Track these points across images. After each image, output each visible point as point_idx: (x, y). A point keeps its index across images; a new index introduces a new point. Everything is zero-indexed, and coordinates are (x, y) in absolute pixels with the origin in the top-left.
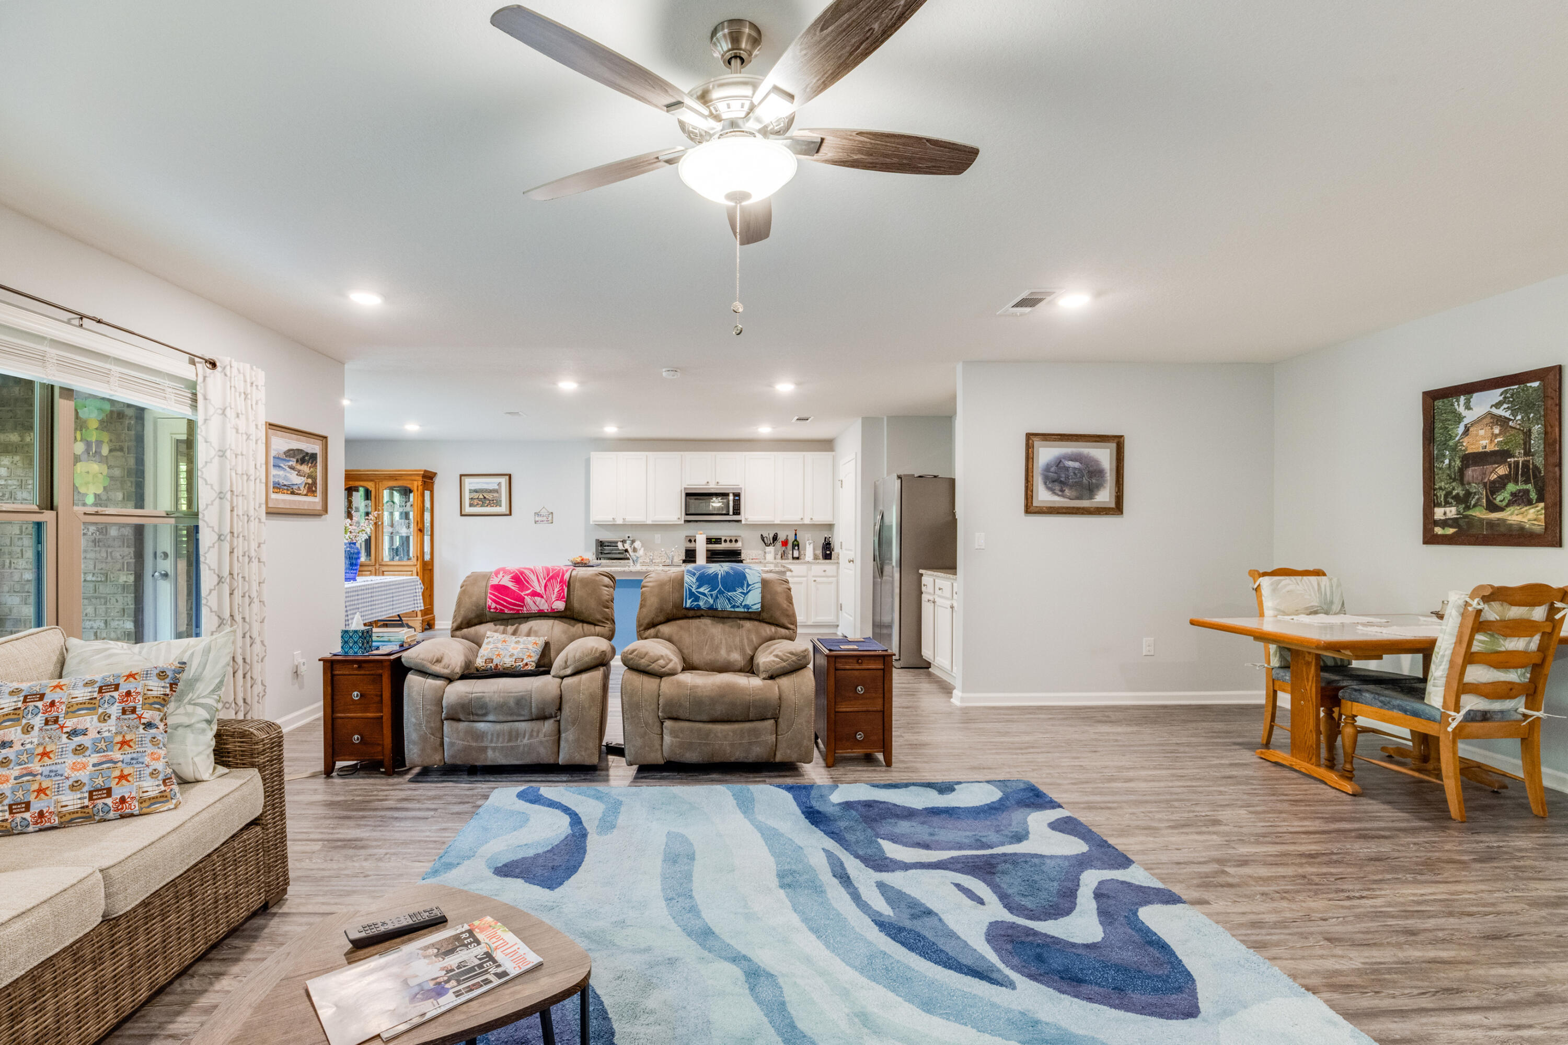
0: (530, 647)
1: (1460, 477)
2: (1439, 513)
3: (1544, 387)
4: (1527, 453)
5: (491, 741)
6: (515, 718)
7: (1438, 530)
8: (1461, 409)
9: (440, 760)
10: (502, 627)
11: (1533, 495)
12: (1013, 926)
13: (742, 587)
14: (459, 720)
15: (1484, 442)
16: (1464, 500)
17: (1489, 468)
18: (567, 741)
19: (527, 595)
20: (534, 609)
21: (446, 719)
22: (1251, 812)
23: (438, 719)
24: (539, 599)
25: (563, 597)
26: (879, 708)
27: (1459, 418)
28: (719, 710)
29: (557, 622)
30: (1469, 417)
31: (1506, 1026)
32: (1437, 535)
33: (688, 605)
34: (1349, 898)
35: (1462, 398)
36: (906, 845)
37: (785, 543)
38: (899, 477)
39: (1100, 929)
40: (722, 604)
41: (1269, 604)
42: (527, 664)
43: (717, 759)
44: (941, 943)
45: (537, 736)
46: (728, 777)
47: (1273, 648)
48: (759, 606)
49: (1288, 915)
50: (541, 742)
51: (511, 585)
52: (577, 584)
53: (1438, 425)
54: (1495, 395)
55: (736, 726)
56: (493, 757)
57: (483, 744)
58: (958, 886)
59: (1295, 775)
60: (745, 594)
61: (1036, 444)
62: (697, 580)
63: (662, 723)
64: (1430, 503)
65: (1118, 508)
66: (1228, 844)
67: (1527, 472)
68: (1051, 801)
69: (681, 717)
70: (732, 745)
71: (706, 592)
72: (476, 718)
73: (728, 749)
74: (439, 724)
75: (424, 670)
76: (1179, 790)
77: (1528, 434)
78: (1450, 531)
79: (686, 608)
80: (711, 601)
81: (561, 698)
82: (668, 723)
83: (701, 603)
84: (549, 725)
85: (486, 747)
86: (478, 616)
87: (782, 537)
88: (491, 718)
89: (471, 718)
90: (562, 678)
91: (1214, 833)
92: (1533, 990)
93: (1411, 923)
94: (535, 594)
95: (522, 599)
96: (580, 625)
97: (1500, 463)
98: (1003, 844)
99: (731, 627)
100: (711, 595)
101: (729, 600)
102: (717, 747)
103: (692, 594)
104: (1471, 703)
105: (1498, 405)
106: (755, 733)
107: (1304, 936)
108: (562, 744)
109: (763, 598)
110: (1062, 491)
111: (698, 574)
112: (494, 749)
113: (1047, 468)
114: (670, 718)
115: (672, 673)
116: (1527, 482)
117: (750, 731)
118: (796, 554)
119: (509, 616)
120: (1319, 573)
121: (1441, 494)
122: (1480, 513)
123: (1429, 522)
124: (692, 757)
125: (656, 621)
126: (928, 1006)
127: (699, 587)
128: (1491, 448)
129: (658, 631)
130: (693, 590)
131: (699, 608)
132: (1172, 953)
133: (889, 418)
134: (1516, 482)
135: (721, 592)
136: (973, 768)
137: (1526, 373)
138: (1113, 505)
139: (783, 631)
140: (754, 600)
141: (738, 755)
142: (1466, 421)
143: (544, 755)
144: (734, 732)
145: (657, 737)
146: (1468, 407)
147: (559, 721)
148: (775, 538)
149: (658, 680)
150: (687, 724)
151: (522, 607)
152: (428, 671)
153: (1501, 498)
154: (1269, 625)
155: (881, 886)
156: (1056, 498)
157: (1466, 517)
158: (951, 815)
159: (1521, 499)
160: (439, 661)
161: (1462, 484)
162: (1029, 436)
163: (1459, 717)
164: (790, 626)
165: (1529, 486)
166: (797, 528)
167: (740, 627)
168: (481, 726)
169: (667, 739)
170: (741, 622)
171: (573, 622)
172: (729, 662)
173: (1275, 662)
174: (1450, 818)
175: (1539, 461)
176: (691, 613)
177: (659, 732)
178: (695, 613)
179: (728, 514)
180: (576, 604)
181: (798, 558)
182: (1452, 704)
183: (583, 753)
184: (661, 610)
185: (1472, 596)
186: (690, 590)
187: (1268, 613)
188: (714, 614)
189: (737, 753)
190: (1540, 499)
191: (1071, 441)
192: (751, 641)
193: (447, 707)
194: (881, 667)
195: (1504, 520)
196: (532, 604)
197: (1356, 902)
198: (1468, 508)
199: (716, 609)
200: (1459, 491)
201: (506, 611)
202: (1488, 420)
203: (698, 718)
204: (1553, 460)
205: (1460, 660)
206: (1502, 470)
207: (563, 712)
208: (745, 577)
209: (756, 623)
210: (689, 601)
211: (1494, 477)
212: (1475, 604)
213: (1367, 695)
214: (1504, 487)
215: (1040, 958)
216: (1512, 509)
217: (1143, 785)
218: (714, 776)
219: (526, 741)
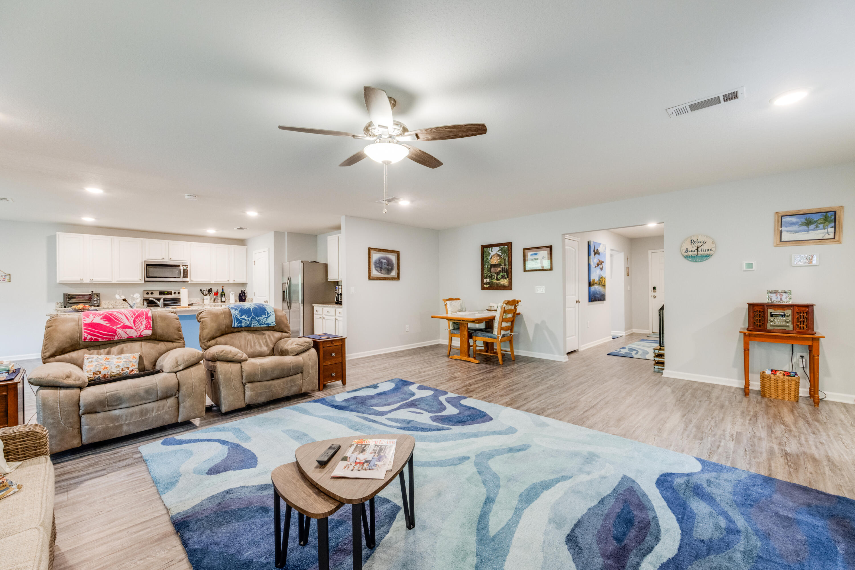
0: (131, 359)
1: (490, 271)
2: (485, 281)
3: (508, 247)
4: (505, 265)
5: (126, 420)
6: (144, 402)
7: (485, 286)
8: (490, 251)
9: (78, 443)
10: (96, 351)
11: (506, 276)
12: (436, 416)
13: (265, 314)
14: (96, 412)
15: (496, 261)
16: (491, 277)
17: (496, 268)
18: (184, 407)
19: (119, 328)
20: (124, 336)
21: (84, 414)
22: (461, 373)
23: (76, 415)
24: (130, 330)
25: (150, 327)
26: (340, 361)
27: (490, 254)
28: (276, 374)
29: (143, 343)
30: (492, 254)
31: (538, 402)
32: (485, 287)
33: (236, 326)
34: (496, 387)
35: (490, 248)
36: (381, 406)
37: (216, 294)
38: (302, 262)
39: (456, 409)
40: (255, 324)
41: (449, 309)
42: (133, 370)
43: (274, 398)
44: (422, 426)
45: (163, 409)
46: (279, 405)
47: (451, 323)
48: (275, 323)
49: (489, 394)
50: (166, 412)
51: (103, 322)
52: (158, 319)
53: (485, 255)
54: (498, 248)
55: (284, 380)
56: (126, 430)
57: (119, 424)
58: (410, 412)
59: (462, 361)
60: (267, 318)
61: (372, 252)
62: (240, 312)
63: (244, 386)
64: (483, 278)
65: (398, 278)
66: (463, 382)
67: (504, 270)
68: (411, 383)
69: (255, 380)
70: (282, 389)
71: (245, 318)
72: (110, 408)
73: (280, 392)
74: (76, 419)
75: (57, 384)
76: (440, 371)
77: (505, 260)
78: (488, 286)
79: (234, 328)
80: (248, 323)
81: (179, 384)
82: (248, 385)
83: (243, 324)
84: (171, 401)
85: (122, 425)
86: (72, 346)
87: (214, 290)
88: (123, 406)
89: (107, 409)
90: (176, 373)
91: (458, 380)
92: (537, 394)
93: (511, 388)
94: (125, 327)
95: (115, 332)
96: (162, 343)
97: (499, 267)
98: (411, 397)
99: (259, 335)
100: (248, 320)
101: (258, 321)
102: (275, 391)
103: (237, 320)
104: (503, 332)
105: (498, 251)
106: (293, 381)
107: (496, 397)
108: (181, 410)
109: (276, 319)
110: (381, 271)
111: (239, 309)
112: (128, 425)
113: (376, 262)
114: (249, 382)
115: (247, 360)
116: (505, 273)
117: (291, 380)
118: (223, 299)
119: (102, 343)
120: (458, 299)
121: (486, 275)
122: (494, 281)
123: (483, 283)
124: (262, 399)
125: (215, 336)
126: (437, 441)
127: (241, 316)
128: (497, 263)
129: (217, 341)
130: (238, 318)
131: (241, 327)
132: (476, 409)
133: (288, 233)
134: (502, 273)
135: (253, 318)
136: (375, 379)
137: (505, 243)
138: (396, 277)
139: (284, 334)
140: (272, 320)
141: (286, 393)
142: (491, 255)
143: (169, 419)
144: (283, 383)
145: (242, 393)
146: (492, 251)
147: (178, 398)
148: (210, 291)
149: (239, 364)
150: (259, 384)
151: (114, 336)
152: (61, 385)
153: (499, 277)
154: (450, 315)
155: (389, 419)
156: (379, 274)
157: (491, 282)
158: (386, 394)
159: (503, 277)
160: (68, 377)
161: (490, 272)
162: (370, 249)
163: (501, 336)
164: (288, 331)
165: (505, 274)
166: (223, 286)
167: (264, 334)
168: (116, 412)
169: (248, 393)
170: (264, 332)
171: (156, 342)
172: (262, 352)
173: (452, 328)
174: (500, 365)
175: (507, 267)
176: (236, 330)
177: (243, 391)
178: (239, 330)
179: (180, 278)
180: (159, 331)
181: (224, 302)
182: (499, 333)
183: (196, 412)
184: (219, 329)
185: (503, 303)
186: (236, 318)
187: (449, 312)
188: (249, 329)
189: (285, 393)
190: (508, 277)
191: (384, 252)
192: (271, 340)
193: (84, 406)
194: (341, 344)
195: (500, 283)
196: (122, 333)
197: (498, 387)
198: (492, 279)
199: (251, 327)
200: (490, 275)
201: (100, 340)
202: (496, 255)
203: (265, 379)
204: (510, 267)
205: (501, 321)
206: (499, 269)
207: (181, 392)
208: (265, 310)
209: (272, 332)
210: (236, 324)
211: (498, 271)
212: (504, 305)
213: (479, 334)
214: (500, 274)
215: (450, 421)
216: (501, 280)
217: (430, 372)
218: (271, 407)
219: (154, 414)
